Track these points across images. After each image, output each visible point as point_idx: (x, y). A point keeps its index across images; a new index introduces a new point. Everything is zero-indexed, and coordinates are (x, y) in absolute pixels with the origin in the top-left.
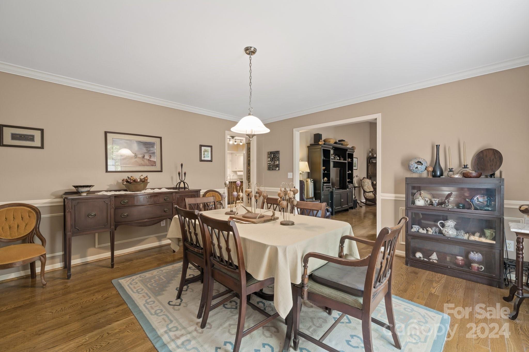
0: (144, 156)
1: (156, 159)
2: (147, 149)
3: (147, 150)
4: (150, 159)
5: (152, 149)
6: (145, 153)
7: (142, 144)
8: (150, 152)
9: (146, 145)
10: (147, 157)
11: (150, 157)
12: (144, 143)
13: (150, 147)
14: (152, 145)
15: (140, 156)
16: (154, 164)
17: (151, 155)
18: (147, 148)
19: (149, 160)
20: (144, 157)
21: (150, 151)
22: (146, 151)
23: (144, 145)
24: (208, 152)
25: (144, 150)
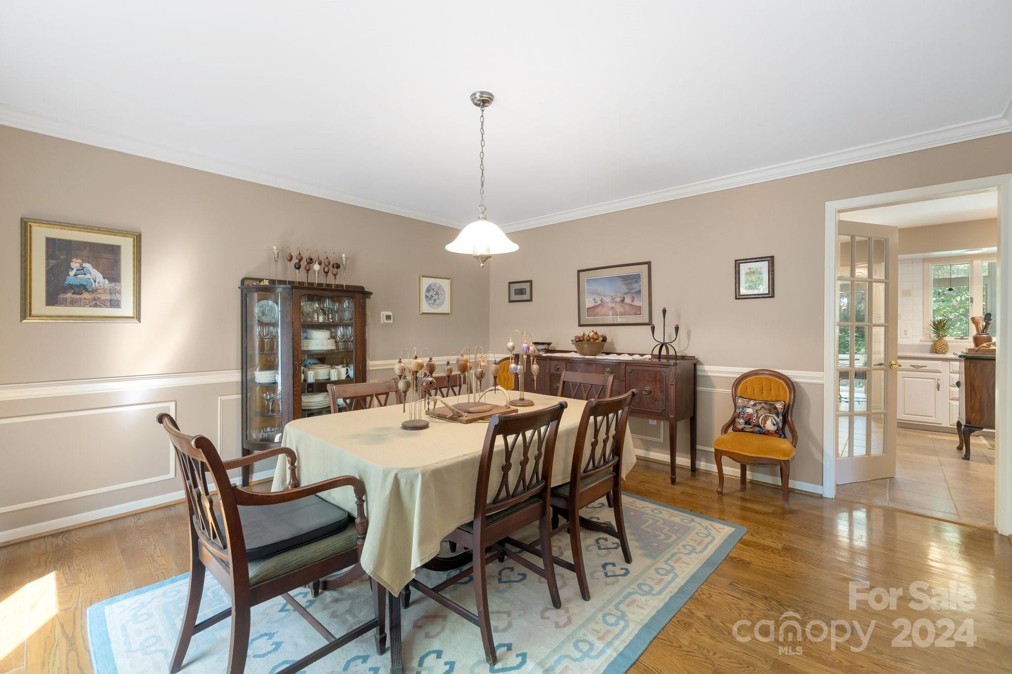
0: (624, 299)
1: (642, 302)
2: (627, 287)
3: (628, 289)
4: (633, 304)
5: (635, 286)
6: (626, 294)
7: (621, 279)
8: (633, 291)
9: (626, 280)
10: (628, 300)
11: (633, 301)
12: (623, 278)
13: (632, 283)
14: (636, 278)
15: (618, 300)
16: (638, 310)
17: (634, 295)
18: (627, 285)
19: (631, 305)
20: (623, 301)
21: (632, 289)
22: (626, 291)
23: (623, 281)
24: (760, 273)
25: (624, 289)
